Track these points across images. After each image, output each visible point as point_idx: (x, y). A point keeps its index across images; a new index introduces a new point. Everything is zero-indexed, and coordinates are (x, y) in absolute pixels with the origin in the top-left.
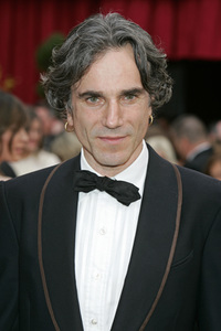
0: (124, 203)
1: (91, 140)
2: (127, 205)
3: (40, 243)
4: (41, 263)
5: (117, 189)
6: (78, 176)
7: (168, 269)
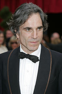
0: (34, 62)
1: (27, 43)
2: (35, 63)
3: (8, 75)
4: (9, 81)
5: (32, 58)
6: (19, 54)
7: (48, 83)
